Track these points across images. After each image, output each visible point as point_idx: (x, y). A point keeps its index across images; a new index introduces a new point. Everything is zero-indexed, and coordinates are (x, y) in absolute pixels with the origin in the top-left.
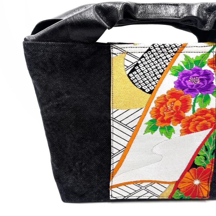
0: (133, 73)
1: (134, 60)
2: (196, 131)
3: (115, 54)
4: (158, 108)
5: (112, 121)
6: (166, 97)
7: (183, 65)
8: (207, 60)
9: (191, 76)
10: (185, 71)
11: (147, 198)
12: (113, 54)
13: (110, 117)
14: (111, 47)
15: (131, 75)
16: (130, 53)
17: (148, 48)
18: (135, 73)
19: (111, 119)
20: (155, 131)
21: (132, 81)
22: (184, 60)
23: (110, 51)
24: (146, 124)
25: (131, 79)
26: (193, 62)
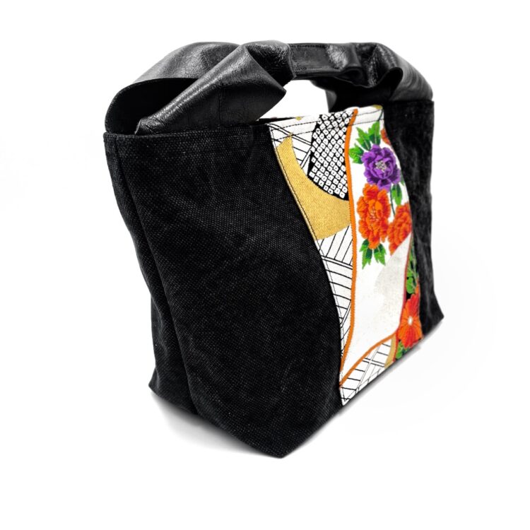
0: (313, 170)
1: (306, 148)
2: (400, 242)
3: (277, 140)
4: (364, 220)
5: (324, 262)
6: (365, 199)
7: (360, 146)
8: (380, 133)
9: (376, 161)
10: (366, 153)
11: (375, 376)
12: (275, 140)
13: (320, 256)
14: (270, 129)
15: (312, 175)
16: (295, 135)
17: (315, 124)
18: (314, 169)
19: (323, 258)
20: (371, 258)
21: (317, 184)
22: (358, 137)
23: (270, 136)
24: (361, 250)
25: (315, 180)
26: (368, 139)
